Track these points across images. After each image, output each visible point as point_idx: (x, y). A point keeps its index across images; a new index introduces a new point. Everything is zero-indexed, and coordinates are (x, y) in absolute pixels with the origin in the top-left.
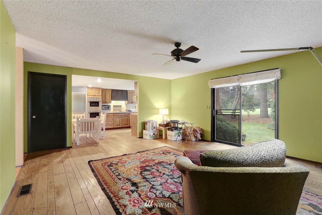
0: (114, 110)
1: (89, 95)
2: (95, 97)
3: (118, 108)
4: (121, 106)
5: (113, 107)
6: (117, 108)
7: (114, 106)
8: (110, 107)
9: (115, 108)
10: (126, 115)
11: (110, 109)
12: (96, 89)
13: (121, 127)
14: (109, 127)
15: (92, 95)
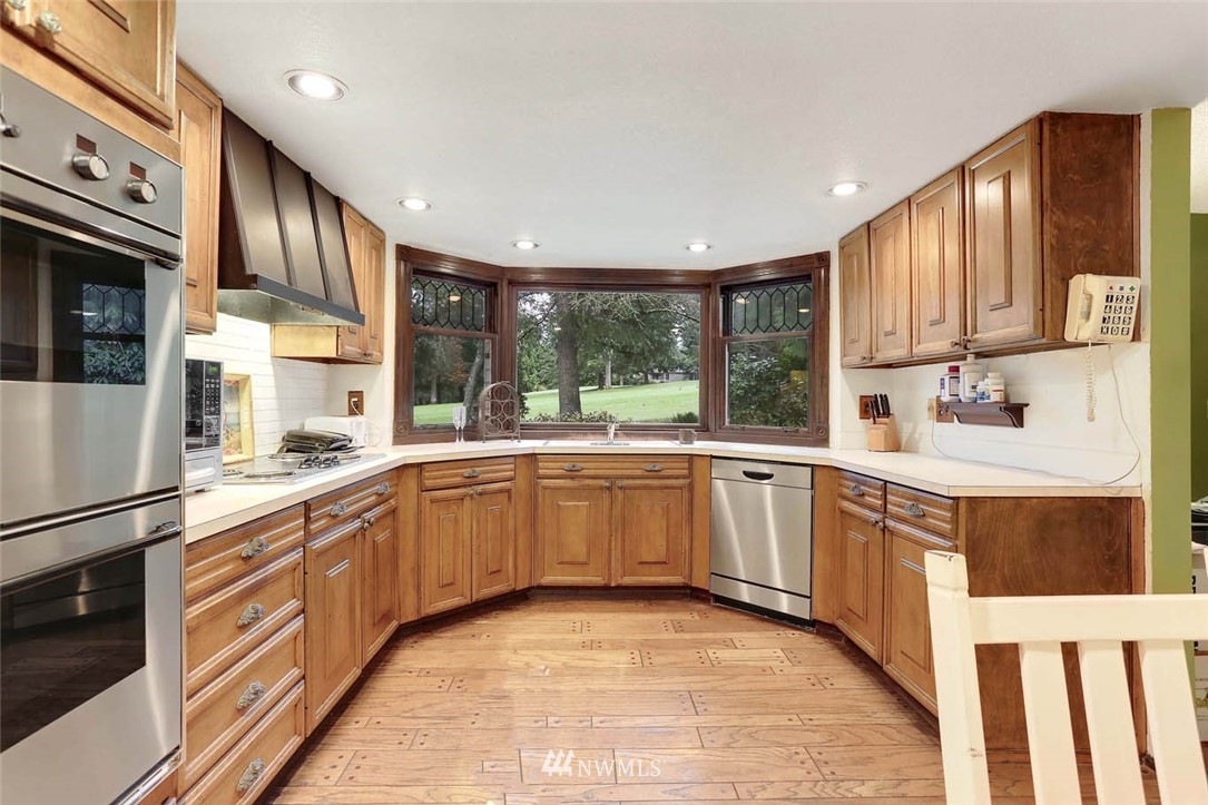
4: (234, 388)
8: (216, 401)
10: (381, 498)
13: (356, 670)
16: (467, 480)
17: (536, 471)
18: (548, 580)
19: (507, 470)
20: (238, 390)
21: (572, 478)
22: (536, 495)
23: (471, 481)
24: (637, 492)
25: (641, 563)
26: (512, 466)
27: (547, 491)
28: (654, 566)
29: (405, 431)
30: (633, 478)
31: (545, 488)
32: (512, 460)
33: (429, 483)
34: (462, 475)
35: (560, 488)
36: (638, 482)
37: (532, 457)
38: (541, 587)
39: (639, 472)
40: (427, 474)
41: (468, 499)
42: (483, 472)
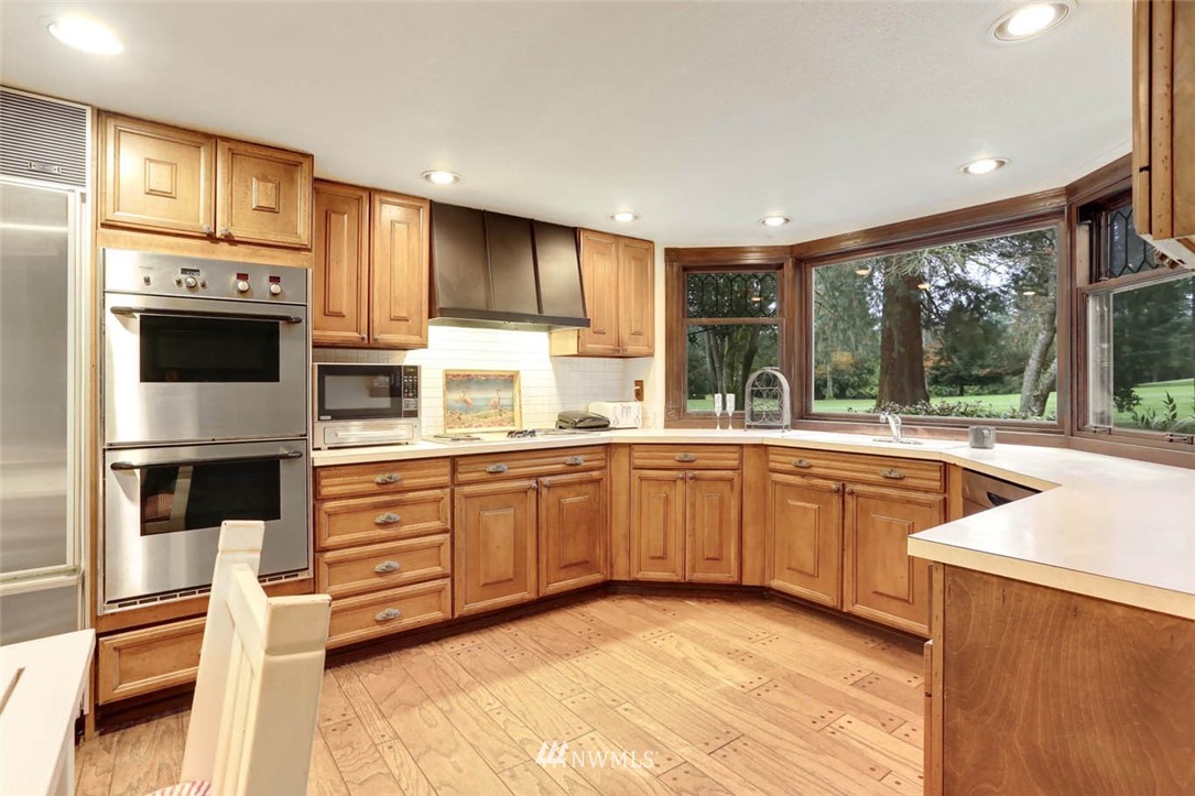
0: (453, 414)
1: (121, 216)
2: (223, 252)
3: (491, 395)
4: (509, 380)
5: (441, 382)
6: (475, 396)
7: (455, 381)
8: (414, 389)
9: (456, 396)
10: (573, 468)
11: (414, 414)
12: (233, 153)
13: (527, 595)
14: (409, 621)
15: (185, 224)
16: (680, 464)
17: (768, 461)
18: (777, 584)
19: (731, 459)
20: (512, 381)
21: (803, 476)
22: (765, 490)
23: (686, 465)
24: (872, 502)
25: (875, 592)
26: (736, 456)
27: (778, 487)
28: (894, 603)
29: (676, 415)
30: (870, 484)
31: (776, 483)
32: (735, 449)
33: (638, 462)
34: (673, 458)
35: (789, 485)
36: (872, 489)
37: (763, 448)
38: (768, 590)
39: (872, 477)
40: (636, 454)
41: (679, 483)
42: (702, 458)
